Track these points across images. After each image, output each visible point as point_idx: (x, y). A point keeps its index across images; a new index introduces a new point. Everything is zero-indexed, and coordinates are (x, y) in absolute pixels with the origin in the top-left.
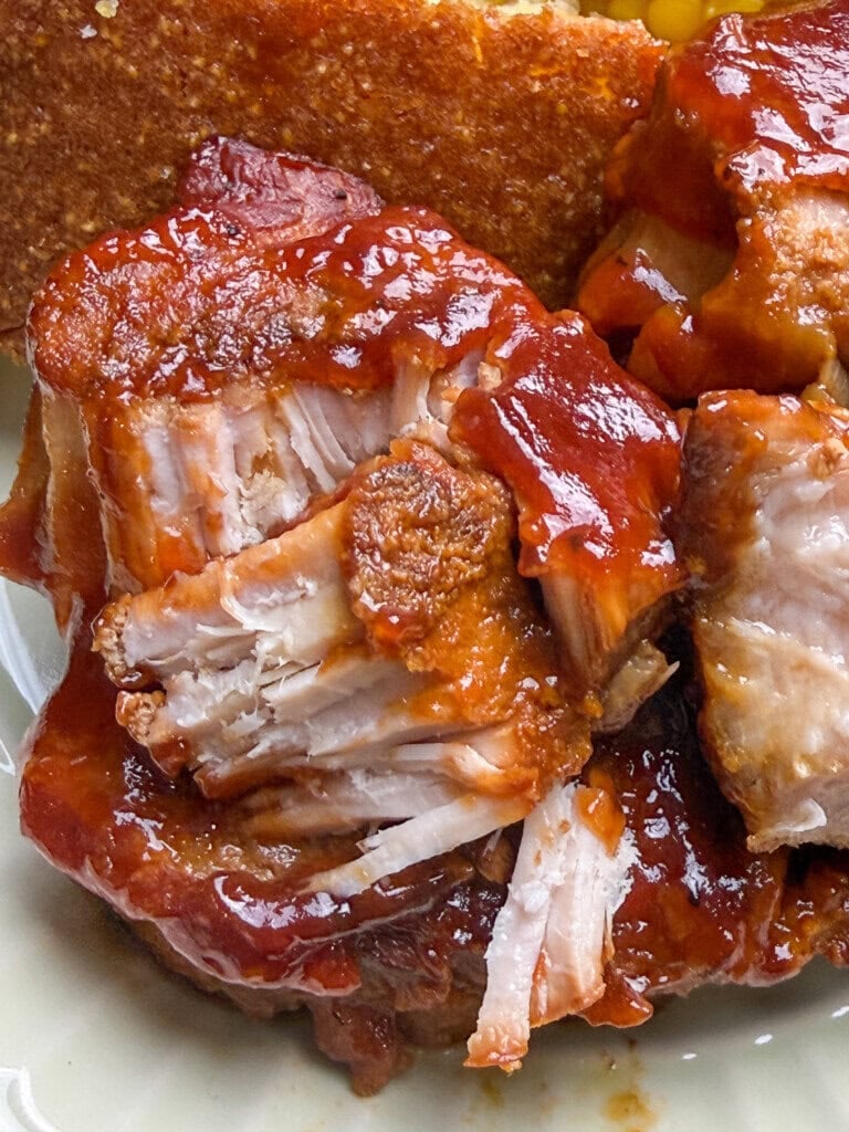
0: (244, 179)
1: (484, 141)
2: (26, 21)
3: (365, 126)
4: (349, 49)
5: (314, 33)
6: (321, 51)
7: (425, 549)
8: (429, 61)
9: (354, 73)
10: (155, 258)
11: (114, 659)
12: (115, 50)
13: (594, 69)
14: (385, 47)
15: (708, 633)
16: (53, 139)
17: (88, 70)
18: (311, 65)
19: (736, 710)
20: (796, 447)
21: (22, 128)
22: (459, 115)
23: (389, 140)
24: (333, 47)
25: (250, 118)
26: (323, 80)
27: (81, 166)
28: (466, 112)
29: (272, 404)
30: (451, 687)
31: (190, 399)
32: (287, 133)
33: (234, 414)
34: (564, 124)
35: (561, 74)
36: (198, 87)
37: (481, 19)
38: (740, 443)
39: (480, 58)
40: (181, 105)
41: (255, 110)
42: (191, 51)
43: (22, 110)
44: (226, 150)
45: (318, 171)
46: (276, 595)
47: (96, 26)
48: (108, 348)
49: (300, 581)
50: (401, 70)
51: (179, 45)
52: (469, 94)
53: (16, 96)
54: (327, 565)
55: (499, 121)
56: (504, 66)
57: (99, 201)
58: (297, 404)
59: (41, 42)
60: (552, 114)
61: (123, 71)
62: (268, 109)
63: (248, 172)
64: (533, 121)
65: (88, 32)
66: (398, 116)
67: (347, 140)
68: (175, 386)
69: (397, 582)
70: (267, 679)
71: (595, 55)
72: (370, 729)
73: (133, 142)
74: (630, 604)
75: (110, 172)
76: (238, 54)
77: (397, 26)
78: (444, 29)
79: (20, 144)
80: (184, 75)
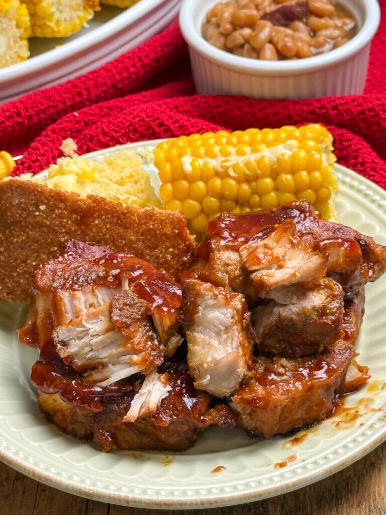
0: (80, 248)
1: (138, 241)
2: (21, 211)
3: (107, 236)
4: (103, 217)
5: (94, 213)
6: (97, 218)
7: (128, 310)
8: (124, 220)
9: (105, 223)
10: (62, 262)
11: (56, 339)
12: (44, 218)
13: (166, 222)
14: (113, 216)
15: (189, 335)
16: (26, 241)
17: (37, 223)
18: (94, 221)
19: (194, 353)
20: (207, 292)
21: (18, 237)
22: (132, 234)
23: (114, 240)
24: (100, 217)
25: (78, 235)
26: (97, 225)
27: (33, 247)
28: (134, 234)
29: (93, 291)
30: (132, 341)
31: (75, 290)
32: (87, 238)
33: (85, 293)
34: (159, 236)
35: (158, 224)
36: (65, 227)
37: (137, 210)
38: (194, 289)
39: (137, 220)
40: (60, 231)
41: (79, 232)
42: (63, 218)
43: (18, 233)
44: (74, 242)
45: (98, 246)
46: (95, 321)
47: (39, 212)
48: (53, 281)
49: (100, 317)
50: (117, 223)
51: (60, 216)
52: (134, 228)
53: (17, 229)
54: (107, 313)
55: (142, 235)
56: (143, 221)
57: (37, 257)
58: (99, 291)
59: (25, 216)
60: (156, 234)
61: (45, 223)
62: (83, 232)
63: (81, 247)
64: (151, 236)
65: (37, 213)
66: (116, 234)
67: (103, 240)
68: (71, 287)
69: (121, 315)
70: (92, 338)
71: (166, 219)
72: (114, 351)
73: (47, 241)
74: (170, 321)
75: (41, 249)
76: (75, 219)
77: (116, 212)
78: (128, 212)
79: (17, 242)
80: (61, 224)
